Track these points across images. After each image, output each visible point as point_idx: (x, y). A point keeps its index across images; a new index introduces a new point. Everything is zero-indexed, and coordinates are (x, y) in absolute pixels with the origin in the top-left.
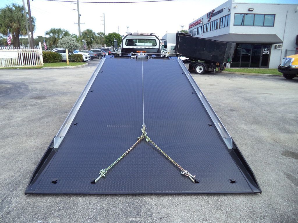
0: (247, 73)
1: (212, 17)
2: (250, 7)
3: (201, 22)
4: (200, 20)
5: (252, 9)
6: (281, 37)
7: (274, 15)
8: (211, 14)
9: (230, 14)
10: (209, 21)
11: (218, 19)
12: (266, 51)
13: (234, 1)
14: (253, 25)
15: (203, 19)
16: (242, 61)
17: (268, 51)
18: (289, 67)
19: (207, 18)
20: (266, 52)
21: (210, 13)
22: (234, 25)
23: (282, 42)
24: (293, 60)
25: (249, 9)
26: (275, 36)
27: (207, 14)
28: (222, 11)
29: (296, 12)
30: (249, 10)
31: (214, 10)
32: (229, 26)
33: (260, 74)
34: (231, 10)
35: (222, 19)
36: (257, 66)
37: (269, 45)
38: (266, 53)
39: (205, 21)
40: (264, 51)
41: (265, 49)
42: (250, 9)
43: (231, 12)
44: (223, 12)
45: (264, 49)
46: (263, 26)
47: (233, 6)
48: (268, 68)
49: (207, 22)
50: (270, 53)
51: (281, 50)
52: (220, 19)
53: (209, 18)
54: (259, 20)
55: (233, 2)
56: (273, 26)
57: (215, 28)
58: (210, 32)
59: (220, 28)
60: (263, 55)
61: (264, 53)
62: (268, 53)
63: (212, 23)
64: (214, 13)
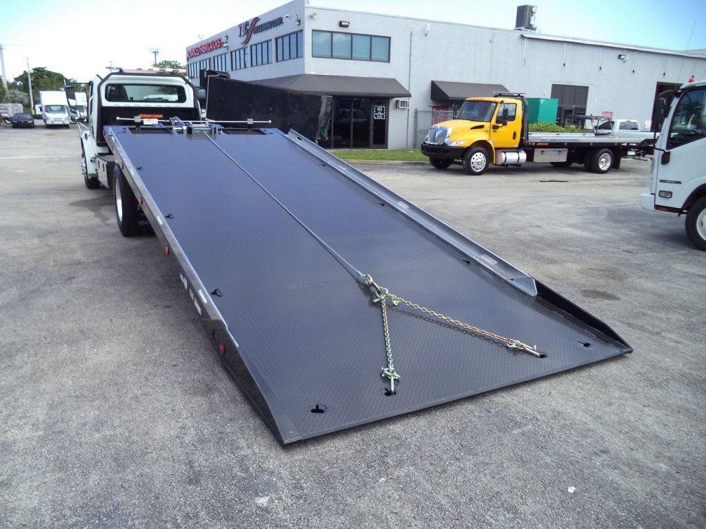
0: (361, 161)
1: (253, 34)
2: (343, 19)
3: (225, 45)
4: (220, 40)
5: (347, 24)
6: (403, 82)
7: (388, 39)
8: (251, 28)
9: (302, 31)
10: (246, 42)
11: (271, 40)
12: (380, 113)
14: (351, 58)
15: (227, 37)
16: (334, 134)
17: (382, 112)
18: (445, 145)
19: (240, 36)
20: (380, 116)
21: (247, 24)
22: (313, 56)
23: (409, 96)
24: (450, 131)
25: (341, 22)
26: (393, 82)
27: (240, 26)
28: (278, 22)
29: (426, 35)
30: (341, 25)
31: (256, 19)
32: (302, 57)
33: (385, 162)
34: (304, 21)
35: (280, 41)
36: (366, 146)
37: (383, 100)
38: (380, 118)
39: (236, 42)
40: (377, 112)
41: (378, 109)
42: (343, 23)
43: (304, 26)
44: (282, 25)
45: (376, 108)
46: (371, 60)
47: (308, 13)
48: (386, 147)
49: (241, 46)
50: (387, 117)
51: (406, 111)
52: (276, 40)
53: (245, 37)
54: (361, 46)
55: (306, 5)
56: (389, 61)
57: (265, 60)
58: (253, 68)
59: (277, 61)
60: (376, 121)
61: (376, 116)
62: (383, 117)
63: (254, 48)
64: (258, 24)
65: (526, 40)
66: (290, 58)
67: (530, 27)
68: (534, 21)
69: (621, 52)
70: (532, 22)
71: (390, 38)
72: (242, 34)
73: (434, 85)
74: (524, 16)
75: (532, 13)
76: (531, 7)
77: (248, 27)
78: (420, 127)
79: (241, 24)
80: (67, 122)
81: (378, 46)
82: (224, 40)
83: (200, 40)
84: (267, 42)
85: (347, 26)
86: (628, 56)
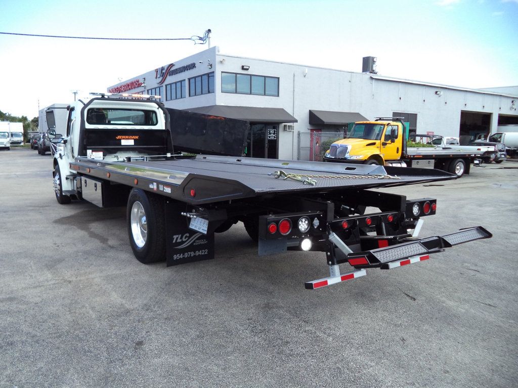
1: (168, 77)
2: (244, 64)
3: (142, 85)
5: (248, 67)
6: (289, 111)
7: (277, 79)
8: (166, 72)
9: (213, 72)
10: (162, 82)
11: (185, 80)
12: (272, 135)
13: (219, 52)
14: (251, 93)
15: (144, 79)
17: (274, 134)
18: (345, 158)
19: (156, 78)
20: (272, 137)
21: (163, 69)
22: (222, 92)
23: (296, 121)
24: (350, 148)
25: (243, 67)
26: (282, 111)
27: (157, 71)
28: (192, 66)
29: (305, 76)
30: (243, 68)
31: (172, 65)
32: (214, 92)
34: (215, 65)
35: (192, 81)
37: (275, 125)
38: (272, 138)
39: (153, 83)
40: (270, 134)
41: (271, 132)
42: (245, 67)
43: (215, 69)
44: (194, 69)
45: (270, 131)
46: (265, 95)
47: (218, 59)
49: (156, 86)
50: (278, 137)
51: (292, 133)
52: (189, 79)
53: (161, 78)
54: (257, 84)
55: (217, 53)
56: (278, 96)
57: (179, 95)
58: (167, 102)
59: (190, 96)
60: (269, 140)
61: (269, 137)
62: (275, 137)
63: (169, 87)
64: (173, 69)
65: (374, 81)
66: (202, 94)
67: (373, 72)
68: (376, 68)
69: (438, 89)
70: (374, 69)
71: (278, 78)
72: (158, 76)
73: (311, 114)
74: (368, 64)
75: (374, 62)
76: (373, 58)
77: (164, 71)
78: (302, 145)
79: (157, 69)
80: (8, 145)
81: (270, 85)
82: (141, 81)
83: (119, 82)
84: (181, 82)
85: (247, 69)
86: (442, 92)
